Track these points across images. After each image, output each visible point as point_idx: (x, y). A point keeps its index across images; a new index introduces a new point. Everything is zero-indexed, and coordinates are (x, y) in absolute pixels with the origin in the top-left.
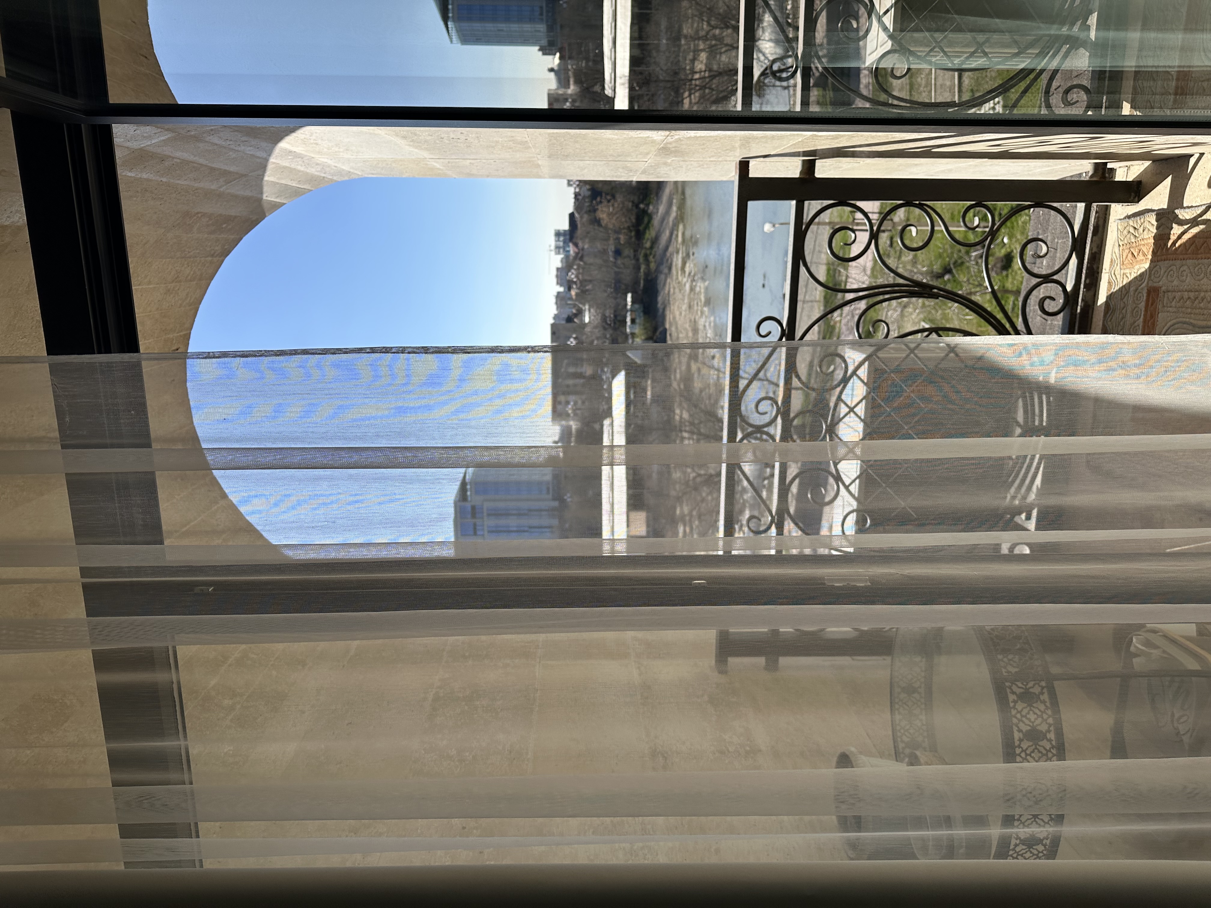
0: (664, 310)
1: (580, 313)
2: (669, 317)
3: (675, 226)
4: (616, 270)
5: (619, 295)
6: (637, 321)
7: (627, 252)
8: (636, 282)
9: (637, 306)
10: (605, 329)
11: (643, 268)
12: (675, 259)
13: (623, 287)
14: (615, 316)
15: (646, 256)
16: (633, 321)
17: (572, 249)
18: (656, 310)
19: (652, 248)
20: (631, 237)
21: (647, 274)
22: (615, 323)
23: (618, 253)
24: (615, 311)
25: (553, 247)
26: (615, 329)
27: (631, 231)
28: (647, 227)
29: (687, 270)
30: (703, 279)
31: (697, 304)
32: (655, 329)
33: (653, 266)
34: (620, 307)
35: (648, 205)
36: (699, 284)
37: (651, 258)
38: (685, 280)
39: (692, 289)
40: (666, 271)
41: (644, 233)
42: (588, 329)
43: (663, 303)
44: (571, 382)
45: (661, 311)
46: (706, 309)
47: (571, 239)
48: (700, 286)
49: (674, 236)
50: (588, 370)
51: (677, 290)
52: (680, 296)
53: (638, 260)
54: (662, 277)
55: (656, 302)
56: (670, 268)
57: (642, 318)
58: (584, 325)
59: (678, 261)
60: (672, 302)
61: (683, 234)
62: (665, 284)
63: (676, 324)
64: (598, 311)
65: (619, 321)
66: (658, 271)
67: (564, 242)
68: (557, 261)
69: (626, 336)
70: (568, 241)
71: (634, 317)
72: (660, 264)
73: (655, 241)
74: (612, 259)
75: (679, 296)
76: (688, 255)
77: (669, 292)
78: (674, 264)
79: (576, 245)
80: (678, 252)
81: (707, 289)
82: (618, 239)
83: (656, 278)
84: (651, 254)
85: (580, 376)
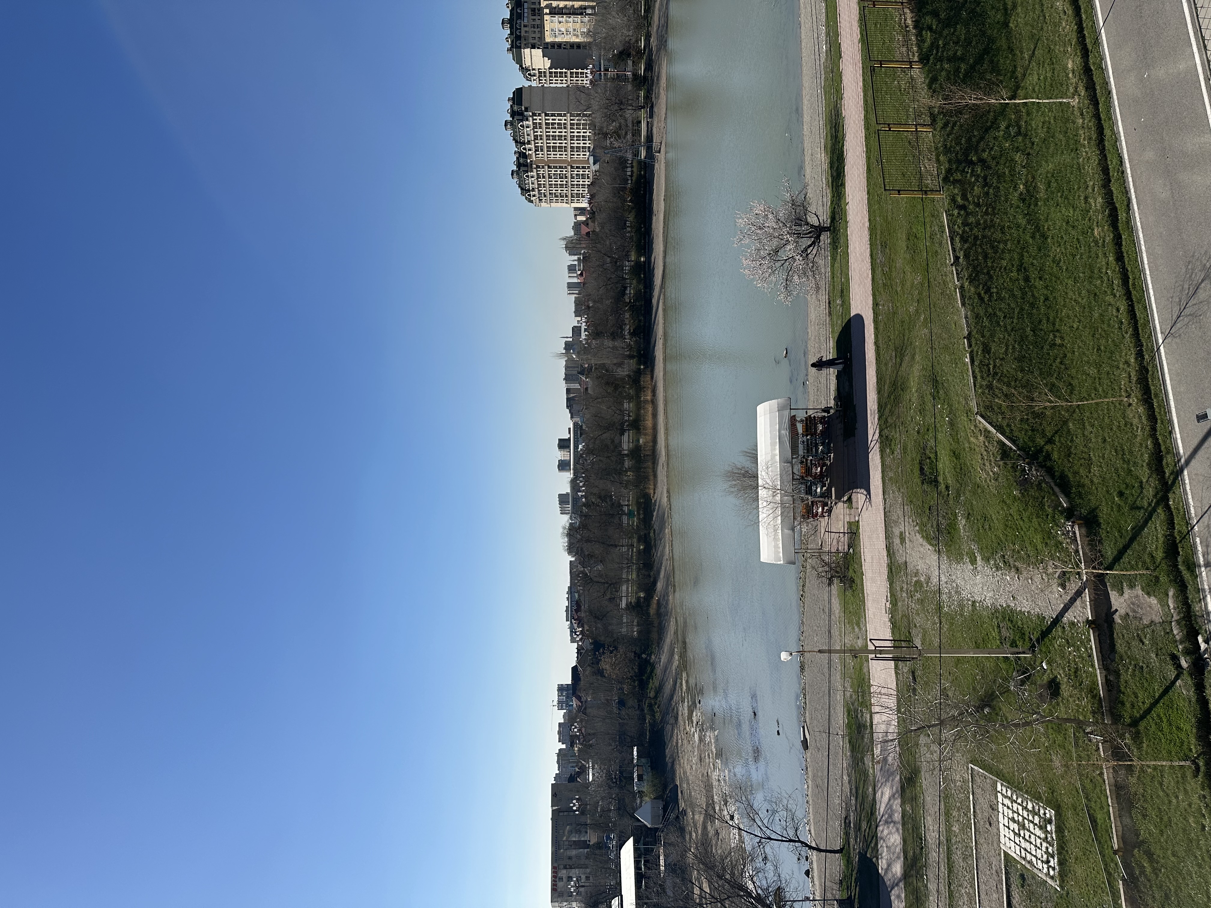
0: (673, 763)
1: (583, 771)
2: (679, 772)
3: (678, 675)
4: (621, 721)
5: (625, 748)
6: (645, 777)
7: (631, 702)
8: (642, 734)
9: (643, 760)
10: (610, 788)
11: (648, 717)
12: (680, 709)
13: (628, 739)
14: (621, 772)
15: (651, 706)
16: (640, 778)
17: (575, 703)
18: (665, 764)
19: (656, 697)
20: (635, 687)
21: (653, 725)
22: (621, 780)
23: (622, 703)
24: (620, 767)
25: (556, 703)
26: (621, 788)
27: (634, 681)
28: (650, 676)
29: (694, 719)
30: (713, 729)
31: (709, 755)
32: (665, 787)
33: (658, 716)
34: (626, 762)
35: (650, 655)
36: (708, 734)
37: (656, 708)
38: (693, 730)
39: (701, 740)
40: (672, 721)
41: (647, 683)
42: (592, 788)
43: (672, 755)
44: (574, 853)
45: (670, 765)
46: (718, 761)
47: (574, 694)
48: (710, 736)
49: (678, 685)
50: (592, 838)
51: (685, 742)
52: (690, 748)
53: (643, 710)
54: (669, 727)
55: (665, 756)
56: (676, 718)
57: (651, 774)
58: (587, 785)
59: (683, 710)
60: (680, 755)
61: (687, 682)
62: (672, 736)
63: (688, 780)
64: (603, 767)
65: (625, 778)
66: (663, 721)
67: (567, 697)
68: (559, 716)
69: (634, 794)
70: (571, 696)
71: (640, 773)
72: (665, 714)
73: (659, 690)
74: (615, 710)
75: (688, 747)
76: (694, 703)
77: (677, 743)
78: (680, 713)
79: (579, 698)
80: (683, 701)
81: (717, 739)
82: (622, 689)
83: (663, 729)
84: (656, 704)
85: (584, 845)
